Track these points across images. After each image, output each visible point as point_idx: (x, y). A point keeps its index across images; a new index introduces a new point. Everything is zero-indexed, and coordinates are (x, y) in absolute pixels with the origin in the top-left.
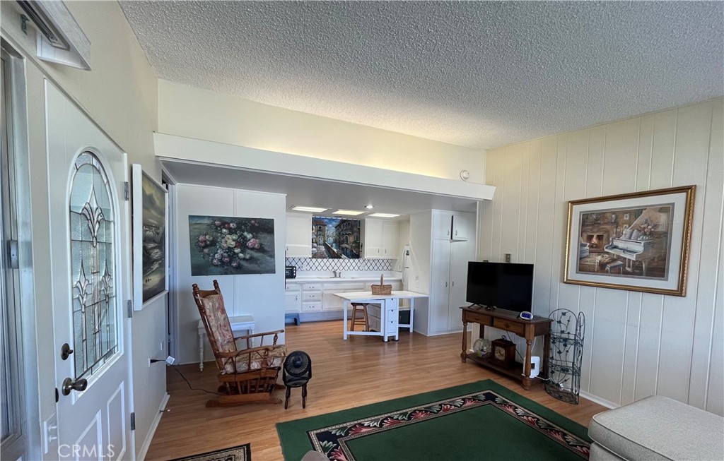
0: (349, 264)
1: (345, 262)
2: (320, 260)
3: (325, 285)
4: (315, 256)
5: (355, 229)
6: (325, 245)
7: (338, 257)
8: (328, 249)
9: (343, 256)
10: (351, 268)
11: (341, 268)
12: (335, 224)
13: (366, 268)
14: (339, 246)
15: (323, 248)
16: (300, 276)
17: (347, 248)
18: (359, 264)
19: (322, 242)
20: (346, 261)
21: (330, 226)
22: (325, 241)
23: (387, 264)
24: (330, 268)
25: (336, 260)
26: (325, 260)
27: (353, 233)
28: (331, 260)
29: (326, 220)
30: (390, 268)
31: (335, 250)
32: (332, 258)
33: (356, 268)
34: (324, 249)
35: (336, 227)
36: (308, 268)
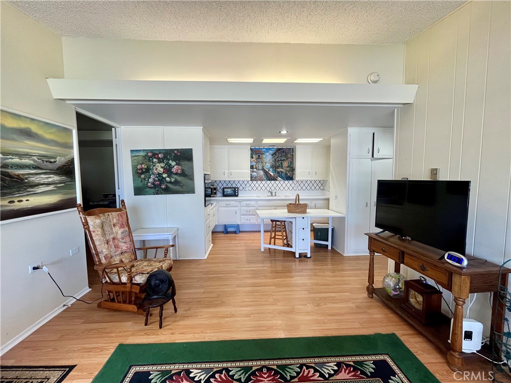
0: (284, 185)
1: (281, 183)
2: (259, 182)
3: (259, 202)
4: (253, 178)
5: (289, 156)
6: (263, 169)
7: (275, 179)
8: (266, 173)
9: (279, 178)
10: (286, 188)
11: (277, 188)
12: (271, 152)
13: (300, 188)
14: (275, 171)
15: (262, 173)
16: (242, 195)
17: (282, 172)
18: (293, 185)
19: (260, 167)
20: (282, 182)
21: (268, 154)
22: (263, 167)
23: (320, 185)
24: (268, 188)
25: (273, 182)
26: (264, 182)
27: (287, 159)
28: (268, 182)
29: (264, 150)
30: (322, 188)
31: (272, 174)
32: (269, 180)
33: (291, 188)
34: (262, 174)
35: (272, 155)
36: (250, 188)
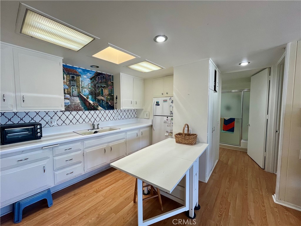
0: (105, 115)
1: (101, 113)
2: (74, 113)
4: (68, 108)
5: (109, 83)
6: (80, 96)
7: (95, 109)
8: (84, 101)
9: (100, 108)
10: (107, 118)
11: (98, 119)
12: (90, 75)
13: (119, 117)
14: (95, 98)
15: (77, 100)
17: (103, 100)
18: (113, 115)
19: (75, 93)
20: (103, 112)
21: (85, 77)
22: (79, 92)
24: (87, 120)
25: (92, 112)
26: (80, 113)
27: (107, 87)
28: (87, 112)
29: (80, 70)
31: (91, 102)
32: (88, 110)
33: (112, 118)
34: (79, 101)
35: (91, 79)
36: (60, 122)
